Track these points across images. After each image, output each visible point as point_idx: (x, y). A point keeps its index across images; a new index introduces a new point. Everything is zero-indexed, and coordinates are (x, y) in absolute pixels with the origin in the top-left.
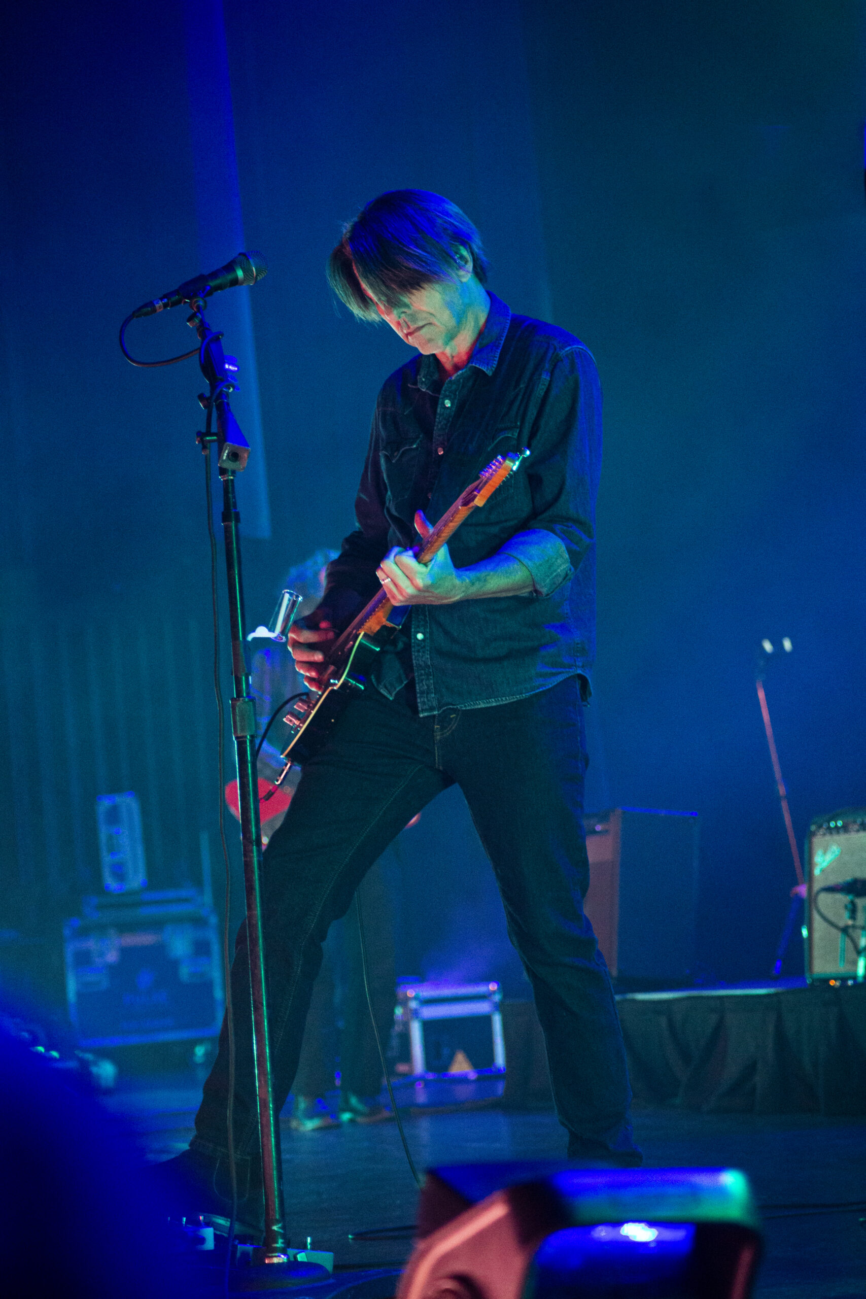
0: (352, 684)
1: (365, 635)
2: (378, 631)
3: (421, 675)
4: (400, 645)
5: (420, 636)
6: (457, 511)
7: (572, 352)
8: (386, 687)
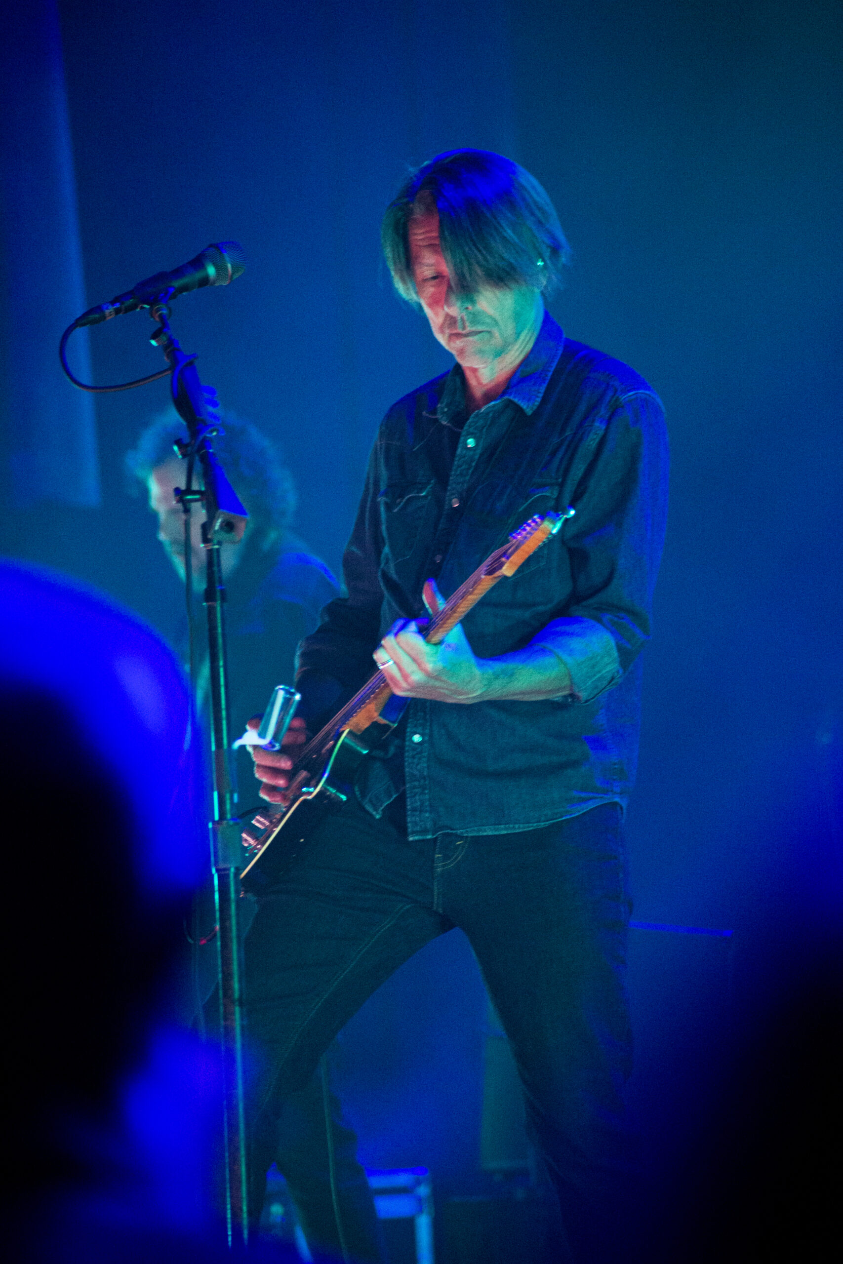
0: (331, 793)
1: (349, 733)
2: (367, 729)
3: (414, 787)
4: (392, 750)
5: (417, 738)
6: (477, 582)
7: (637, 399)
8: (371, 801)
